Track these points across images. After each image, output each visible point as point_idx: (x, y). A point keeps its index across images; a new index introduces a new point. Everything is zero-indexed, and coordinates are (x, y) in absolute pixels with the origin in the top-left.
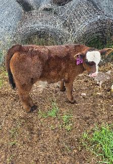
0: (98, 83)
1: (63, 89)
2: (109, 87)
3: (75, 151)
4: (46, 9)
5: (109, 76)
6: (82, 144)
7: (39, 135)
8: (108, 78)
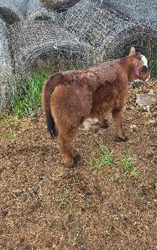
5: (154, 97)
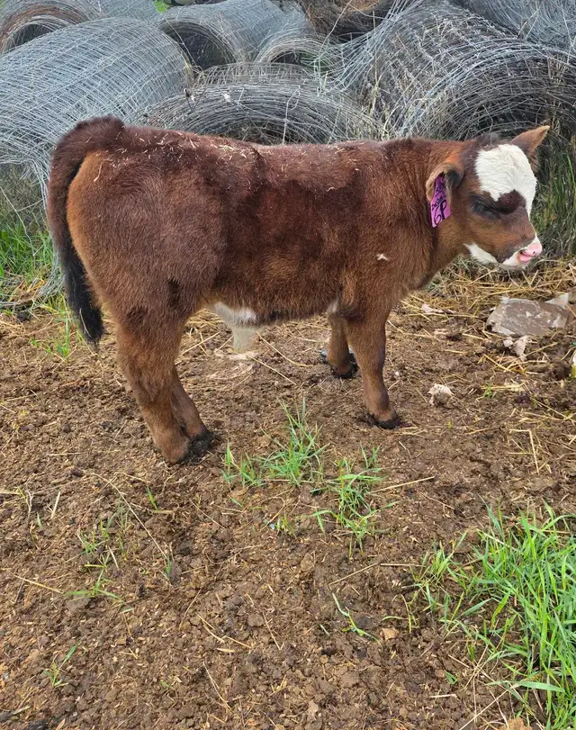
0: (508, 343)
1: (345, 368)
2: (560, 358)
3: (390, 633)
4: (285, 58)
5: (564, 314)
6: (422, 601)
7: (217, 561)
8: (556, 324)
